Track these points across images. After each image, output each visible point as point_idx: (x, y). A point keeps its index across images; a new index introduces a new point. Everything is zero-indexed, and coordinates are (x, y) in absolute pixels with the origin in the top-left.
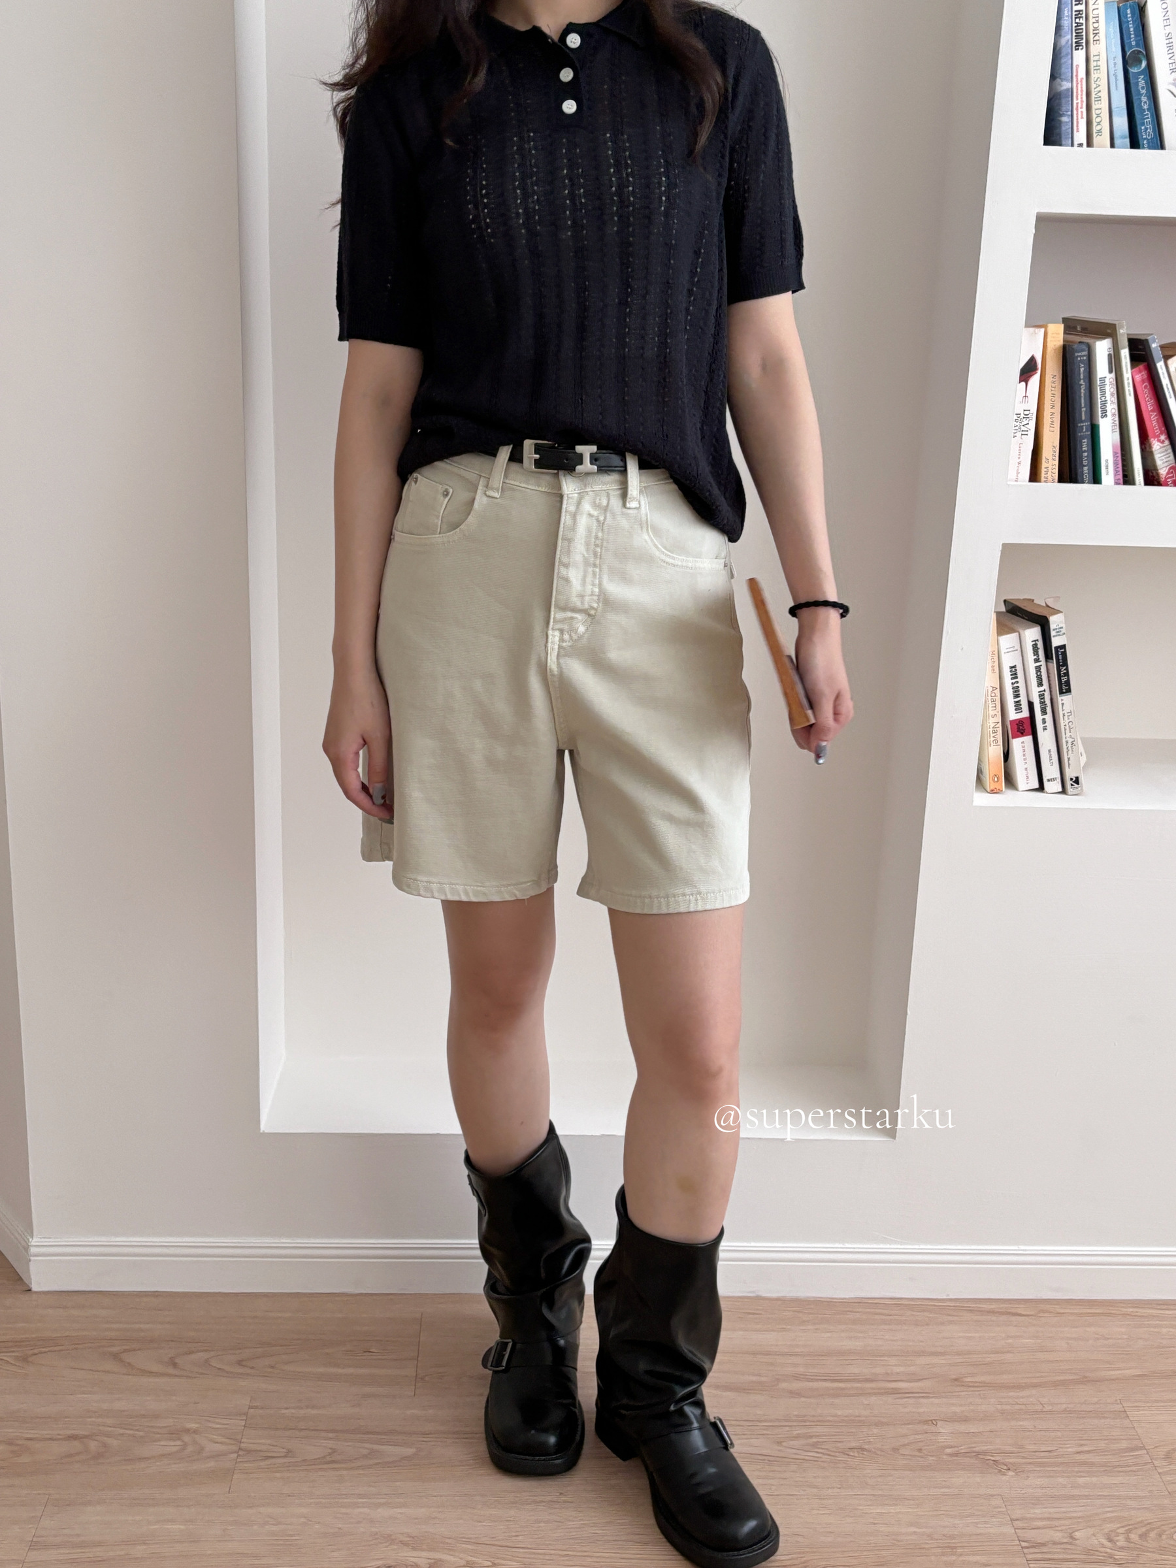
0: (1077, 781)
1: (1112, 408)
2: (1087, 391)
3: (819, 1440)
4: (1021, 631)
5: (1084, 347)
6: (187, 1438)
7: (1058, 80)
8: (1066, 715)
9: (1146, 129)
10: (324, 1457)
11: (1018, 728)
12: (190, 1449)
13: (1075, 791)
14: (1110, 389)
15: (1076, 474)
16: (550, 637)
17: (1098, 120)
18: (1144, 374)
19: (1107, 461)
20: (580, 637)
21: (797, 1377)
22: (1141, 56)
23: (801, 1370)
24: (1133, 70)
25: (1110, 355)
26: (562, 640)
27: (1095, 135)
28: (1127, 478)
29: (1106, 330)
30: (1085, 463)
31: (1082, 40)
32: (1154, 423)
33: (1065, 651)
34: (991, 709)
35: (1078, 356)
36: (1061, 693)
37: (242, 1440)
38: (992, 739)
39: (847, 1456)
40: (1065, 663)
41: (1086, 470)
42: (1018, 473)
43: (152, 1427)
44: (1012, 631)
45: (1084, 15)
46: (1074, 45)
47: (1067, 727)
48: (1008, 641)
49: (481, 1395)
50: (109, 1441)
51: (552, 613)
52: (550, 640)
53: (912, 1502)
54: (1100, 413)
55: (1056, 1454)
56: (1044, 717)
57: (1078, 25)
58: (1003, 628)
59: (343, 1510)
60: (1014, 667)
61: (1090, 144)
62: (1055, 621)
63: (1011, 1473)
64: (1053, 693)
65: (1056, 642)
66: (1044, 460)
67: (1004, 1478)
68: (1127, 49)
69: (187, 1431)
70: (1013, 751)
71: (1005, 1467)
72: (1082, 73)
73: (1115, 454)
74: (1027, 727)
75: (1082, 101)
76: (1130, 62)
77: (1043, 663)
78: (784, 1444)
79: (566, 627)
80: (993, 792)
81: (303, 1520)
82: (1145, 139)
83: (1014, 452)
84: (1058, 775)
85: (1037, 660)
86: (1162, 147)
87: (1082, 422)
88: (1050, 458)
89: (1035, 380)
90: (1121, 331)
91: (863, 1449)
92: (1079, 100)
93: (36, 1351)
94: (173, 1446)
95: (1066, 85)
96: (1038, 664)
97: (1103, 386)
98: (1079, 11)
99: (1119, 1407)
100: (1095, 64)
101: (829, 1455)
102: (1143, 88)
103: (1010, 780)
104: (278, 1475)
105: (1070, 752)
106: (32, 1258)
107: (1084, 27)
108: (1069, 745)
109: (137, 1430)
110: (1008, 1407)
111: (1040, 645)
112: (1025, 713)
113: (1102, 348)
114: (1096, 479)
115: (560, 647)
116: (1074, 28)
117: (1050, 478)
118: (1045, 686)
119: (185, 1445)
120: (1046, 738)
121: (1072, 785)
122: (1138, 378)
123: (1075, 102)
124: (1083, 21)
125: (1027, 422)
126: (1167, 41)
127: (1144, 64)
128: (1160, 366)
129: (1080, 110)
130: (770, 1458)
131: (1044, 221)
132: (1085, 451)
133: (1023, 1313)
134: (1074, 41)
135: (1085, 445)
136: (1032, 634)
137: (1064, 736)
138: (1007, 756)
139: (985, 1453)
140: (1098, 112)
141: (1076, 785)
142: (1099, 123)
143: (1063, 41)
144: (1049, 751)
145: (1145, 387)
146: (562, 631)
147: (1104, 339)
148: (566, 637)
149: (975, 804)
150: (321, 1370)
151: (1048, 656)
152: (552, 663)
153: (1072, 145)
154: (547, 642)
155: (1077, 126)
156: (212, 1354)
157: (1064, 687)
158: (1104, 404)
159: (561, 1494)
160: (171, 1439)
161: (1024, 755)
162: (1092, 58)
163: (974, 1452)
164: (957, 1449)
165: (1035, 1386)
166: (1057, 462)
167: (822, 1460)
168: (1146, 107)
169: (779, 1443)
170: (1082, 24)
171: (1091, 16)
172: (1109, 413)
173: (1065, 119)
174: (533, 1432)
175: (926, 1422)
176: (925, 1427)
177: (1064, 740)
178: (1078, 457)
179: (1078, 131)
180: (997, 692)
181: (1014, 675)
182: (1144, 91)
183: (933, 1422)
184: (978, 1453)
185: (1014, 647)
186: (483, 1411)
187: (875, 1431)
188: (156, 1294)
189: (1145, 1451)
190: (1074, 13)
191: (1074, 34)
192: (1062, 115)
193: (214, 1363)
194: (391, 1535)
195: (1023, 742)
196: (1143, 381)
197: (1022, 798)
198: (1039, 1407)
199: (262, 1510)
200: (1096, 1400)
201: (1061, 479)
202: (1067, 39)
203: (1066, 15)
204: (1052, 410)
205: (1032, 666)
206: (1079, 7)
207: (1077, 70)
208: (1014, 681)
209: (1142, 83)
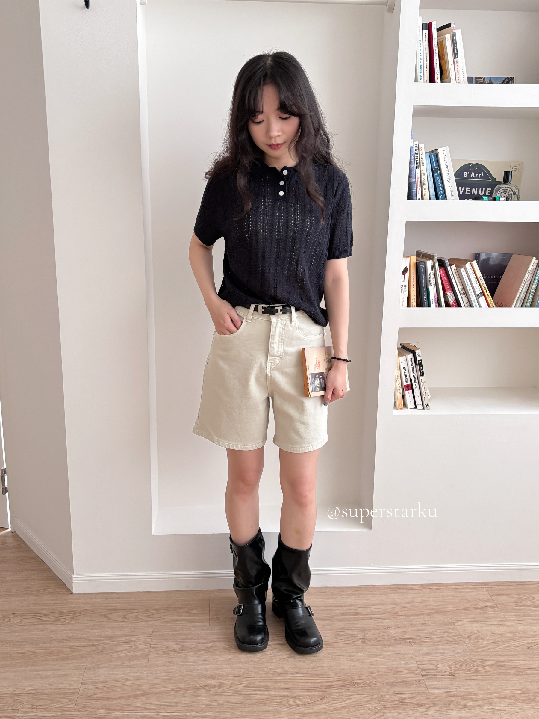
0: (428, 405)
1: (433, 282)
2: (425, 277)
3: (349, 636)
4: (406, 355)
5: (424, 263)
6: (132, 644)
7: (411, 178)
8: (423, 383)
9: (441, 193)
10: (180, 648)
11: (407, 388)
12: (133, 647)
13: (427, 409)
14: (432, 276)
15: (422, 304)
16: (268, 365)
17: (425, 190)
18: (444, 271)
19: (432, 300)
20: (277, 365)
21: (341, 614)
22: (438, 170)
23: (342, 612)
24: (435, 174)
25: (432, 265)
26: (271, 365)
27: (424, 195)
28: (439, 305)
29: (430, 257)
30: (425, 300)
31: (418, 166)
32: (448, 287)
33: (421, 362)
34: (397, 381)
35: (421, 266)
36: (421, 375)
37: (152, 644)
38: (398, 392)
39: (359, 641)
40: (422, 366)
41: (426, 303)
42: (403, 304)
43: (120, 640)
44: (404, 355)
45: (418, 158)
46: (416, 167)
47: (423, 387)
48: (402, 359)
49: (232, 625)
50: (105, 646)
51: (268, 357)
52: (268, 366)
53: (382, 657)
54: (429, 284)
55: (430, 638)
56: (416, 384)
57: (417, 161)
58: (400, 354)
59: (188, 667)
60: (405, 367)
61: (422, 199)
62: (417, 352)
63: (415, 645)
64: (418, 376)
65: (418, 359)
66: (411, 300)
67: (413, 647)
68: (433, 168)
69: (132, 641)
70: (406, 396)
71: (413, 643)
72: (419, 176)
73: (435, 297)
74: (410, 387)
75: (419, 185)
76: (434, 172)
77: (414, 366)
78: (337, 638)
79: (273, 361)
80: (399, 409)
81: (174, 671)
82: (441, 196)
83: (401, 298)
84: (422, 403)
85: (412, 365)
86: (446, 199)
87: (424, 287)
88: (413, 299)
89: (407, 274)
90: (435, 257)
91: (365, 639)
92: (418, 184)
93: (77, 615)
94: (128, 647)
95: (414, 180)
96: (413, 366)
97: (430, 275)
98: (417, 157)
99: (451, 621)
100: (423, 173)
101: (353, 641)
102: (439, 180)
103: (405, 405)
104: (165, 655)
105: (425, 395)
106: (73, 582)
107: (419, 162)
108: (424, 393)
109: (114, 642)
110: (414, 622)
111: (413, 360)
112: (409, 383)
113: (429, 263)
114: (429, 306)
115: (271, 368)
116: (415, 162)
117: (414, 306)
118: (415, 373)
119: (131, 646)
120: (417, 391)
121: (426, 406)
122: (442, 272)
123: (417, 185)
124: (418, 160)
125: (405, 288)
126: (446, 165)
127: (439, 172)
128: (449, 268)
129: (419, 188)
130: (333, 643)
131: (408, 223)
132: (425, 297)
133: (417, 589)
134: (416, 166)
135: (425, 295)
136: (410, 356)
137: (422, 390)
138: (404, 397)
139: (406, 639)
140: (425, 188)
141: (427, 406)
142: (425, 192)
143: (412, 166)
144: (418, 395)
145: (444, 275)
146: (271, 363)
147: (430, 260)
148: (273, 364)
149: (393, 414)
150: (177, 618)
151: (416, 364)
152: (268, 373)
153: (417, 199)
154: (267, 366)
155: (418, 192)
156: (139, 613)
157: (422, 374)
158: (431, 281)
159: (262, 658)
160: (126, 644)
161: (409, 397)
162: (422, 171)
163: (402, 638)
164: (396, 638)
165: (422, 614)
166: (416, 301)
167: (351, 643)
168: (440, 186)
169: (336, 638)
170: (418, 161)
171: (421, 158)
172: (432, 284)
173: (414, 190)
174: (252, 636)
175: (385, 629)
176: (386, 630)
177: (423, 392)
178: (423, 299)
179: (418, 194)
180: (399, 376)
181: (405, 370)
182: (439, 181)
183: (388, 628)
184: (404, 639)
185: (404, 361)
186: (234, 630)
187: (368, 632)
188: (117, 593)
189: (460, 636)
190: (415, 157)
191: (416, 164)
192: (414, 189)
193: (139, 616)
194: (205, 675)
195: (409, 392)
196: (443, 273)
197: (409, 411)
198: (424, 622)
199: (160, 668)
200: (443, 619)
201: (417, 306)
202: (413, 165)
203: (413, 158)
204: (414, 284)
205: (410, 367)
206: (417, 156)
207: (417, 175)
208: (405, 372)
209: (438, 178)
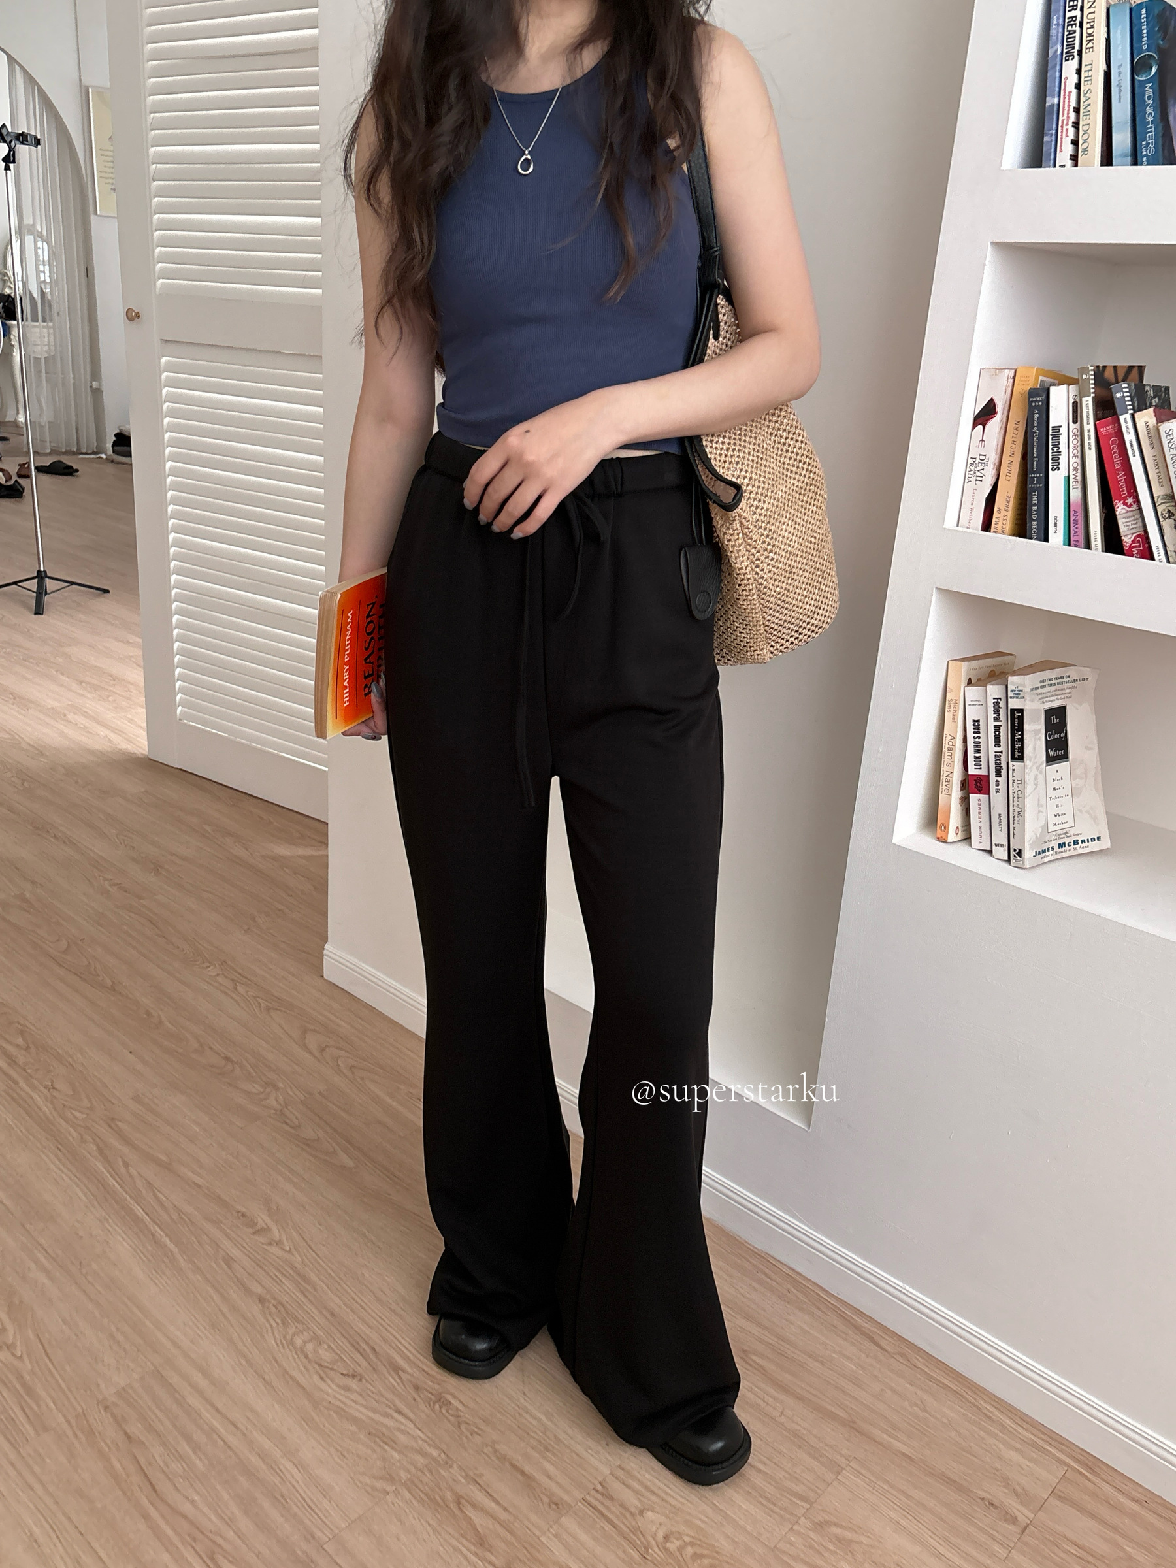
0: (1019, 853)
1: (1072, 461)
2: (1043, 440)
4: (987, 687)
5: (1041, 392)
8: (1016, 782)
9: (1147, 144)
11: (976, 784)
13: (1019, 864)
14: (1070, 440)
17: (1086, 136)
18: (1113, 427)
19: (1056, 518)
25: (1075, 404)
27: (1080, 154)
30: (1035, 517)
31: (1073, 50)
32: (1121, 483)
33: (1020, 716)
34: (946, 757)
35: (1033, 401)
36: (1013, 758)
38: (945, 787)
40: (1021, 729)
41: (1036, 526)
42: (971, 520)
44: (980, 684)
45: (1078, 21)
46: (1064, 56)
47: (1016, 795)
48: (974, 693)
54: (1050, 464)
56: (998, 779)
57: (1071, 33)
60: (978, 721)
62: (1014, 682)
65: (1012, 704)
66: (998, 510)
68: (1137, 54)
70: (971, 806)
72: (1072, 86)
74: (984, 785)
75: (1069, 120)
76: (1139, 68)
77: (1003, 724)
80: (944, 841)
82: (1144, 156)
83: (969, 498)
84: (1006, 844)
85: (996, 719)
87: (1034, 473)
88: (1003, 508)
89: (995, 424)
92: (1066, 117)
95: (1052, 101)
96: (998, 723)
98: (1072, 17)
100: (1086, 74)
102: (1149, 98)
105: (1016, 822)
107: (1077, 34)
108: (1016, 814)
111: (1001, 704)
112: (982, 771)
113: (1061, 395)
116: (1065, 38)
117: (1000, 529)
118: (1002, 748)
120: (998, 800)
121: (1015, 856)
122: (1105, 430)
123: (1061, 117)
124: (1076, 28)
125: (981, 468)
127: (1157, 69)
128: (1125, 418)
129: (1065, 128)
132: (1034, 505)
134: (1065, 51)
135: (1035, 498)
136: (995, 691)
140: (1086, 128)
141: (1019, 858)
142: (1085, 141)
143: (1051, 54)
144: (999, 815)
145: (1114, 442)
153: (1054, 166)
155: (1061, 146)
157: (1016, 753)
158: (1056, 456)
161: (980, 813)
162: (1086, 68)
166: (1009, 514)
168: (1150, 119)
170: (1075, 32)
171: (1086, 20)
172: (1062, 466)
177: (1012, 808)
178: (1030, 510)
179: (1061, 151)
180: (956, 742)
181: (977, 730)
182: (1150, 101)
185: (979, 701)
191: (1065, 44)
195: (979, 800)
196: (1108, 436)
202: (1056, 48)
203: (1055, 22)
204: (1011, 459)
205: (992, 724)
206: (1073, 13)
207: (1065, 83)
208: (976, 735)
209: (1149, 92)
